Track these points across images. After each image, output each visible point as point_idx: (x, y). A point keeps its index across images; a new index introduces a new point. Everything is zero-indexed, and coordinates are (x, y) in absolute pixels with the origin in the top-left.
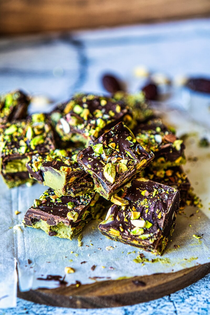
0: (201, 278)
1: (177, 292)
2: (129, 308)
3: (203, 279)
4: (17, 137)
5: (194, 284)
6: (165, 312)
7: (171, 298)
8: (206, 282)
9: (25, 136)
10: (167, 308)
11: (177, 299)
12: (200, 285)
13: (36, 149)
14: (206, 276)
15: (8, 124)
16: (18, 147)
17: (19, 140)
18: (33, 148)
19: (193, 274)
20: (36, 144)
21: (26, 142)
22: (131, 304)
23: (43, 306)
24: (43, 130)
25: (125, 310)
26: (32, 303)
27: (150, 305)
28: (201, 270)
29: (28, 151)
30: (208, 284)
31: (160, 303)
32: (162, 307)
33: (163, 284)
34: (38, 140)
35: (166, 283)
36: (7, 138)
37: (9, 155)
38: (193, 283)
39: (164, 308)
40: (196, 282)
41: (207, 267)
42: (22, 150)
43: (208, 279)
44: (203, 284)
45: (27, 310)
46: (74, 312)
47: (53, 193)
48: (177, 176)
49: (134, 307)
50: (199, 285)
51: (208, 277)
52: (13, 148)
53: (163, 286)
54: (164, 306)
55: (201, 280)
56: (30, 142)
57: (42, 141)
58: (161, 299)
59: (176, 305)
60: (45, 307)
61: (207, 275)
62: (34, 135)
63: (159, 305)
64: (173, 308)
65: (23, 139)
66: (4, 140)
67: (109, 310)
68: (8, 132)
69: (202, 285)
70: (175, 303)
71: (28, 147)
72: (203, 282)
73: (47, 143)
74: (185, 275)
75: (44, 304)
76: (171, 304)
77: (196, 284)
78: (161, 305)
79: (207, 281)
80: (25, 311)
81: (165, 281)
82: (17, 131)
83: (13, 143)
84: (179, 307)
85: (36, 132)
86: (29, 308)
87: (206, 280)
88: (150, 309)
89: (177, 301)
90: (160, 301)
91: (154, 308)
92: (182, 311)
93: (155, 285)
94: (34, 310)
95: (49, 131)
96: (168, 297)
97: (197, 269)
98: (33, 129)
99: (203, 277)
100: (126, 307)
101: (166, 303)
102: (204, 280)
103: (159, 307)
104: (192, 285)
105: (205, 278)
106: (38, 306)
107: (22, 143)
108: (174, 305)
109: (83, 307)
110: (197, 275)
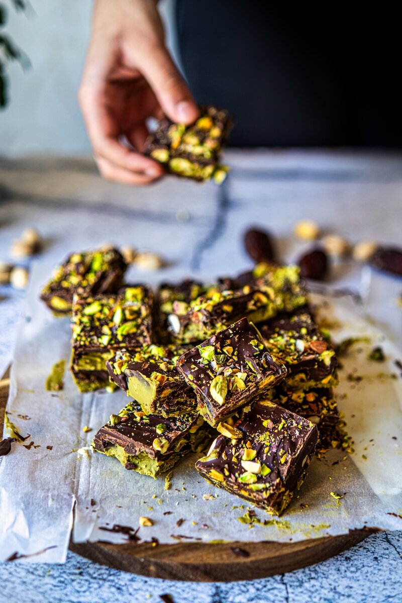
0: (332, 556)
1: (295, 571)
2: (223, 586)
3: (335, 557)
4: (99, 320)
5: (321, 563)
6: (272, 597)
7: (284, 578)
8: (339, 563)
9: (112, 320)
10: (276, 592)
11: (293, 582)
12: (329, 566)
13: (123, 341)
14: (340, 554)
15: (90, 300)
16: (100, 334)
17: (102, 325)
18: (120, 338)
19: (320, 548)
20: (124, 333)
21: (111, 329)
22: (226, 580)
23: (104, 567)
24: (138, 313)
25: (217, 588)
26: (90, 562)
27: (253, 584)
28: (333, 544)
29: (113, 342)
30: (340, 566)
31: (268, 584)
32: (269, 590)
33: (274, 558)
34: (128, 328)
35: (278, 557)
36: (85, 320)
37: (85, 345)
38: (320, 561)
39: (272, 591)
40: (325, 560)
41: (343, 541)
42: (105, 340)
43: (342, 559)
44: (334, 564)
45: (81, 570)
46: (146, 582)
47: (139, 408)
48: (321, 402)
49: (229, 585)
50: (328, 565)
51: (343, 555)
52: (93, 335)
53: (274, 560)
54: (273, 589)
55: (332, 559)
56: (116, 330)
57: (134, 330)
58: (270, 579)
59: (290, 590)
60: (107, 569)
61: (342, 553)
62: (125, 320)
63: (265, 586)
64: (284, 594)
65: (107, 324)
66: (81, 322)
67: (194, 585)
68: (88, 311)
69: (333, 566)
70: (288, 586)
71: (114, 336)
72: (335, 562)
73: (141, 334)
74: (307, 548)
75: (106, 564)
76: (283, 587)
77: (324, 563)
78: (269, 587)
79: (341, 560)
80: (77, 571)
81: (277, 554)
82: (101, 311)
83: (93, 328)
84: (293, 593)
85: (128, 316)
86: (84, 567)
87: (339, 559)
88: (252, 590)
89: (292, 584)
90: (268, 581)
91: (258, 589)
92: (297, 598)
93: (262, 557)
94: (91, 571)
95: (147, 316)
96: (280, 576)
97: (326, 542)
98: (123, 311)
99: (336, 555)
100: (218, 584)
101: (276, 585)
102: (337, 559)
103: (265, 589)
104: (319, 564)
105: (339, 556)
106: (97, 566)
107: (106, 329)
108: (286, 589)
109: (158, 576)
110: (327, 551)
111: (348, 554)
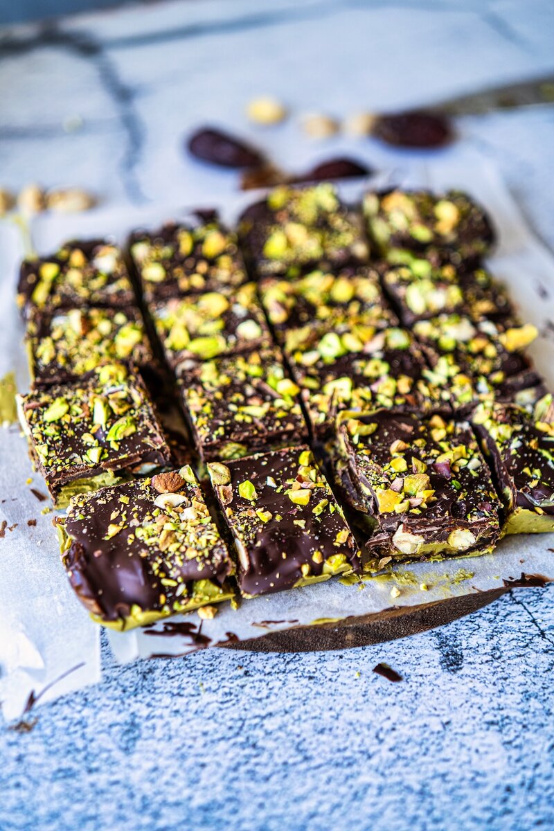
2: (445, 630)
6: (515, 626)
7: (514, 595)
9: (91, 422)
10: (514, 616)
11: (526, 597)
13: (122, 451)
16: (82, 449)
17: (79, 434)
18: (115, 447)
20: (120, 437)
21: (95, 436)
22: (446, 622)
23: (273, 654)
24: (128, 401)
25: (438, 635)
26: (249, 653)
27: (480, 616)
29: (106, 456)
31: (498, 609)
32: (505, 616)
34: (123, 428)
37: (64, 471)
39: (509, 618)
42: (93, 456)
45: (245, 669)
46: (341, 657)
49: (452, 626)
52: (70, 453)
54: (508, 615)
56: (106, 436)
57: (133, 429)
58: (497, 602)
59: (531, 609)
60: (278, 656)
62: (113, 418)
63: (497, 614)
64: (526, 616)
65: (88, 431)
67: (407, 641)
70: (526, 604)
71: (105, 446)
73: (146, 433)
75: (275, 650)
76: (520, 607)
78: (503, 613)
80: (241, 672)
83: (67, 441)
84: (536, 612)
85: (117, 410)
86: (245, 664)
88: (485, 624)
89: (528, 600)
90: (497, 605)
91: (490, 621)
92: (546, 617)
94: (260, 666)
96: (508, 595)
98: (106, 403)
100: (437, 630)
101: (509, 608)
103: (498, 618)
106: (262, 655)
107: (87, 439)
108: (525, 608)
109: (356, 644)
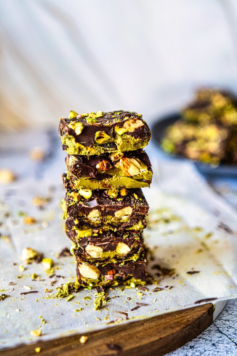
3: (182, 347)
5: (172, 352)
8: (186, 351)
12: (179, 354)
19: (171, 339)
28: (180, 335)
30: (188, 353)
38: (171, 351)
40: (174, 350)
41: (187, 332)
43: (188, 348)
44: (182, 352)
50: (177, 353)
51: (188, 345)
55: (180, 349)
61: (187, 344)
69: (181, 353)
72: (182, 351)
74: (161, 339)
77: (174, 352)
79: (187, 349)
87: (185, 348)
97: (175, 333)
102: (184, 348)
104: (170, 353)
105: (184, 346)
110: (176, 341)
111: (191, 344)
